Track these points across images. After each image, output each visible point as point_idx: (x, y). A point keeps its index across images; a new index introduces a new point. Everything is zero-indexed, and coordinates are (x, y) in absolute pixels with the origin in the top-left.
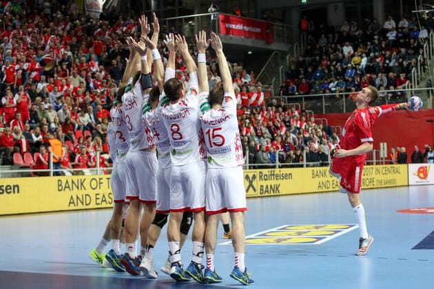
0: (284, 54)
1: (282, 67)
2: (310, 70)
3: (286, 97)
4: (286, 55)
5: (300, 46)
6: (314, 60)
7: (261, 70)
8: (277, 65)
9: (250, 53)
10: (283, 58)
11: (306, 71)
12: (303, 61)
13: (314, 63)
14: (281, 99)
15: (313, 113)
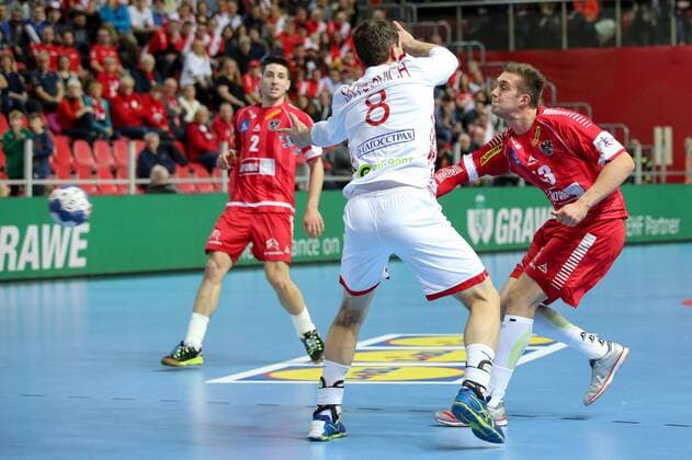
3: (414, 6)
14: (402, 11)
15: (482, 48)
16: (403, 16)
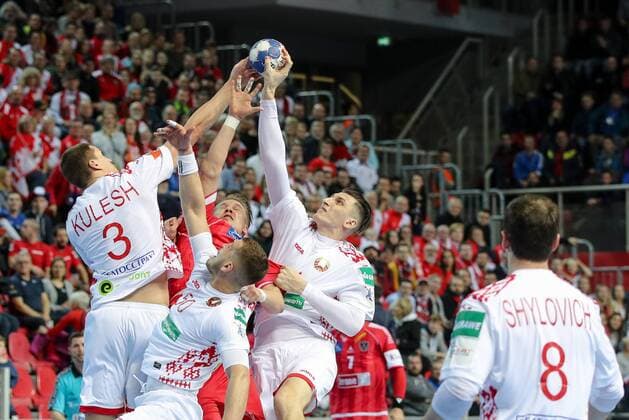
0: (498, 47)
1: (491, 90)
2: (588, 101)
3: (501, 194)
4: (506, 50)
5: (554, 23)
6: (599, 70)
7: (420, 100)
8: (476, 85)
9: (384, 41)
10: (498, 63)
11: (572, 106)
12: (564, 72)
13: (599, 81)
14: (486, 199)
15: (591, 248)
16: (486, 206)
